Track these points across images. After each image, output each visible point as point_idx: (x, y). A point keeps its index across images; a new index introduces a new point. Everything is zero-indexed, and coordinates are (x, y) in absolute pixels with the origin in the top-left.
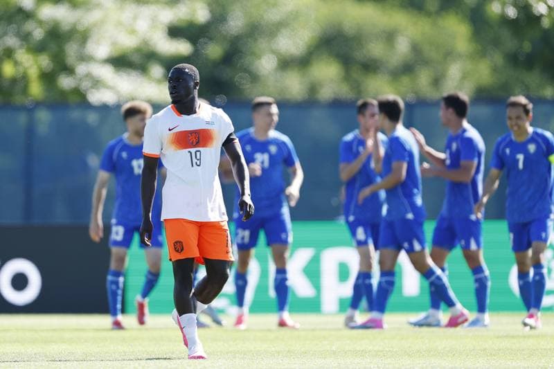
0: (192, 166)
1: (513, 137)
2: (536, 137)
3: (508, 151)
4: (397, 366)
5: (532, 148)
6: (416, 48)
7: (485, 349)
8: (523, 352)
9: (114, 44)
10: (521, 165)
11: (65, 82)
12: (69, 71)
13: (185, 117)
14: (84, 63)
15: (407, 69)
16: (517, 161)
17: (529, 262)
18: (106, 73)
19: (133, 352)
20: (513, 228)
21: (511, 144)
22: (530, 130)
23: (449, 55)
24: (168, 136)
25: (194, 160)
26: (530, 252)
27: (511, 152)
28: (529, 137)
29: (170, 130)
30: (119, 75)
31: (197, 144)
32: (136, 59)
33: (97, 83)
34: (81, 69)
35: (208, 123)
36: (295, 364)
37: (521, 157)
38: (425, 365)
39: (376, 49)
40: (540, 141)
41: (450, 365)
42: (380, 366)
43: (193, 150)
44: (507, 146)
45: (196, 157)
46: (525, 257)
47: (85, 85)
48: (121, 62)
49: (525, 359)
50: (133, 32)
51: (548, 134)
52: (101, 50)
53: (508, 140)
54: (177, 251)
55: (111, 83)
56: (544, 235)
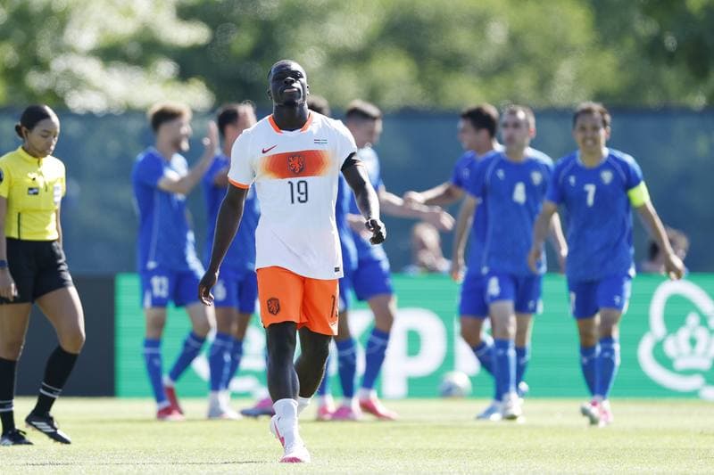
0: (293, 202)
1: (580, 161)
2: (613, 162)
3: (572, 180)
4: (485, 471)
5: (607, 176)
6: (514, 39)
7: (605, 449)
8: (658, 453)
9: (102, 30)
10: (590, 200)
11: (36, 81)
12: (42, 66)
13: (286, 133)
14: (62, 56)
15: (501, 68)
16: (586, 193)
17: (596, 333)
18: (92, 69)
19: (126, 449)
20: (574, 286)
21: (576, 170)
22: (605, 151)
23: (561, 48)
24: (260, 160)
25: (296, 195)
26: (598, 319)
27: (577, 181)
28: (603, 161)
29: (264, 152)
30: (108, 71)
31: (302, 171)
32: (133, 49)
33: (78, 83)
34: (59, 64)
35: (317, 141)
36: (347, 466)
37: (591, 189)
38: (523, 470)
39: (462, 40)
40: (618, 167)
41: (559, 471)
42: (463, 470)
43: (295, 180)
44: (571, 173)
45: (299, 190)
46: (590, 325)
47: (62, 85)
48: (110, 54)
49: (659, 462)
50: (129, 13)
51: (629, 159)
52: (84, 36)
53: (571, 164)
54: (272, 312)
55: (98, 84)
56: (617, 299)
